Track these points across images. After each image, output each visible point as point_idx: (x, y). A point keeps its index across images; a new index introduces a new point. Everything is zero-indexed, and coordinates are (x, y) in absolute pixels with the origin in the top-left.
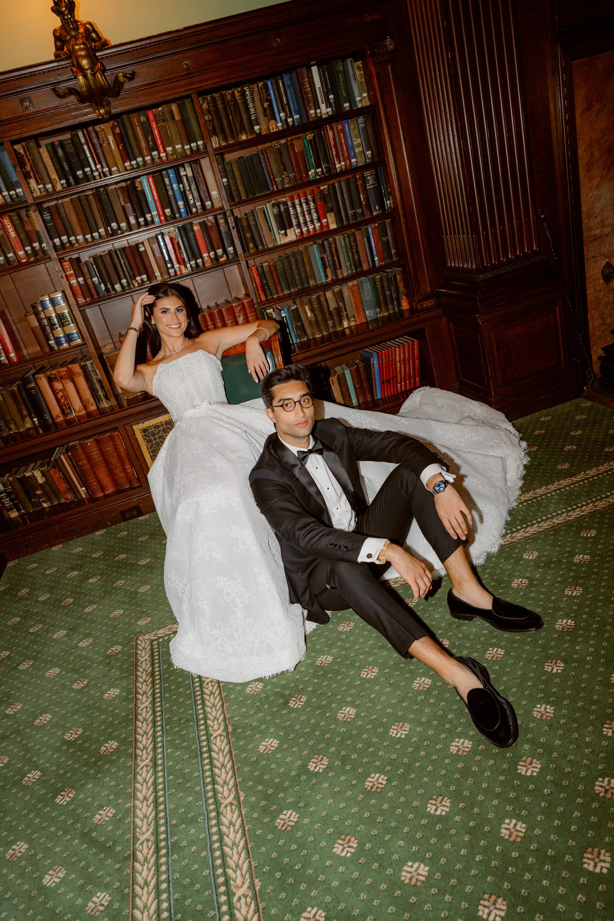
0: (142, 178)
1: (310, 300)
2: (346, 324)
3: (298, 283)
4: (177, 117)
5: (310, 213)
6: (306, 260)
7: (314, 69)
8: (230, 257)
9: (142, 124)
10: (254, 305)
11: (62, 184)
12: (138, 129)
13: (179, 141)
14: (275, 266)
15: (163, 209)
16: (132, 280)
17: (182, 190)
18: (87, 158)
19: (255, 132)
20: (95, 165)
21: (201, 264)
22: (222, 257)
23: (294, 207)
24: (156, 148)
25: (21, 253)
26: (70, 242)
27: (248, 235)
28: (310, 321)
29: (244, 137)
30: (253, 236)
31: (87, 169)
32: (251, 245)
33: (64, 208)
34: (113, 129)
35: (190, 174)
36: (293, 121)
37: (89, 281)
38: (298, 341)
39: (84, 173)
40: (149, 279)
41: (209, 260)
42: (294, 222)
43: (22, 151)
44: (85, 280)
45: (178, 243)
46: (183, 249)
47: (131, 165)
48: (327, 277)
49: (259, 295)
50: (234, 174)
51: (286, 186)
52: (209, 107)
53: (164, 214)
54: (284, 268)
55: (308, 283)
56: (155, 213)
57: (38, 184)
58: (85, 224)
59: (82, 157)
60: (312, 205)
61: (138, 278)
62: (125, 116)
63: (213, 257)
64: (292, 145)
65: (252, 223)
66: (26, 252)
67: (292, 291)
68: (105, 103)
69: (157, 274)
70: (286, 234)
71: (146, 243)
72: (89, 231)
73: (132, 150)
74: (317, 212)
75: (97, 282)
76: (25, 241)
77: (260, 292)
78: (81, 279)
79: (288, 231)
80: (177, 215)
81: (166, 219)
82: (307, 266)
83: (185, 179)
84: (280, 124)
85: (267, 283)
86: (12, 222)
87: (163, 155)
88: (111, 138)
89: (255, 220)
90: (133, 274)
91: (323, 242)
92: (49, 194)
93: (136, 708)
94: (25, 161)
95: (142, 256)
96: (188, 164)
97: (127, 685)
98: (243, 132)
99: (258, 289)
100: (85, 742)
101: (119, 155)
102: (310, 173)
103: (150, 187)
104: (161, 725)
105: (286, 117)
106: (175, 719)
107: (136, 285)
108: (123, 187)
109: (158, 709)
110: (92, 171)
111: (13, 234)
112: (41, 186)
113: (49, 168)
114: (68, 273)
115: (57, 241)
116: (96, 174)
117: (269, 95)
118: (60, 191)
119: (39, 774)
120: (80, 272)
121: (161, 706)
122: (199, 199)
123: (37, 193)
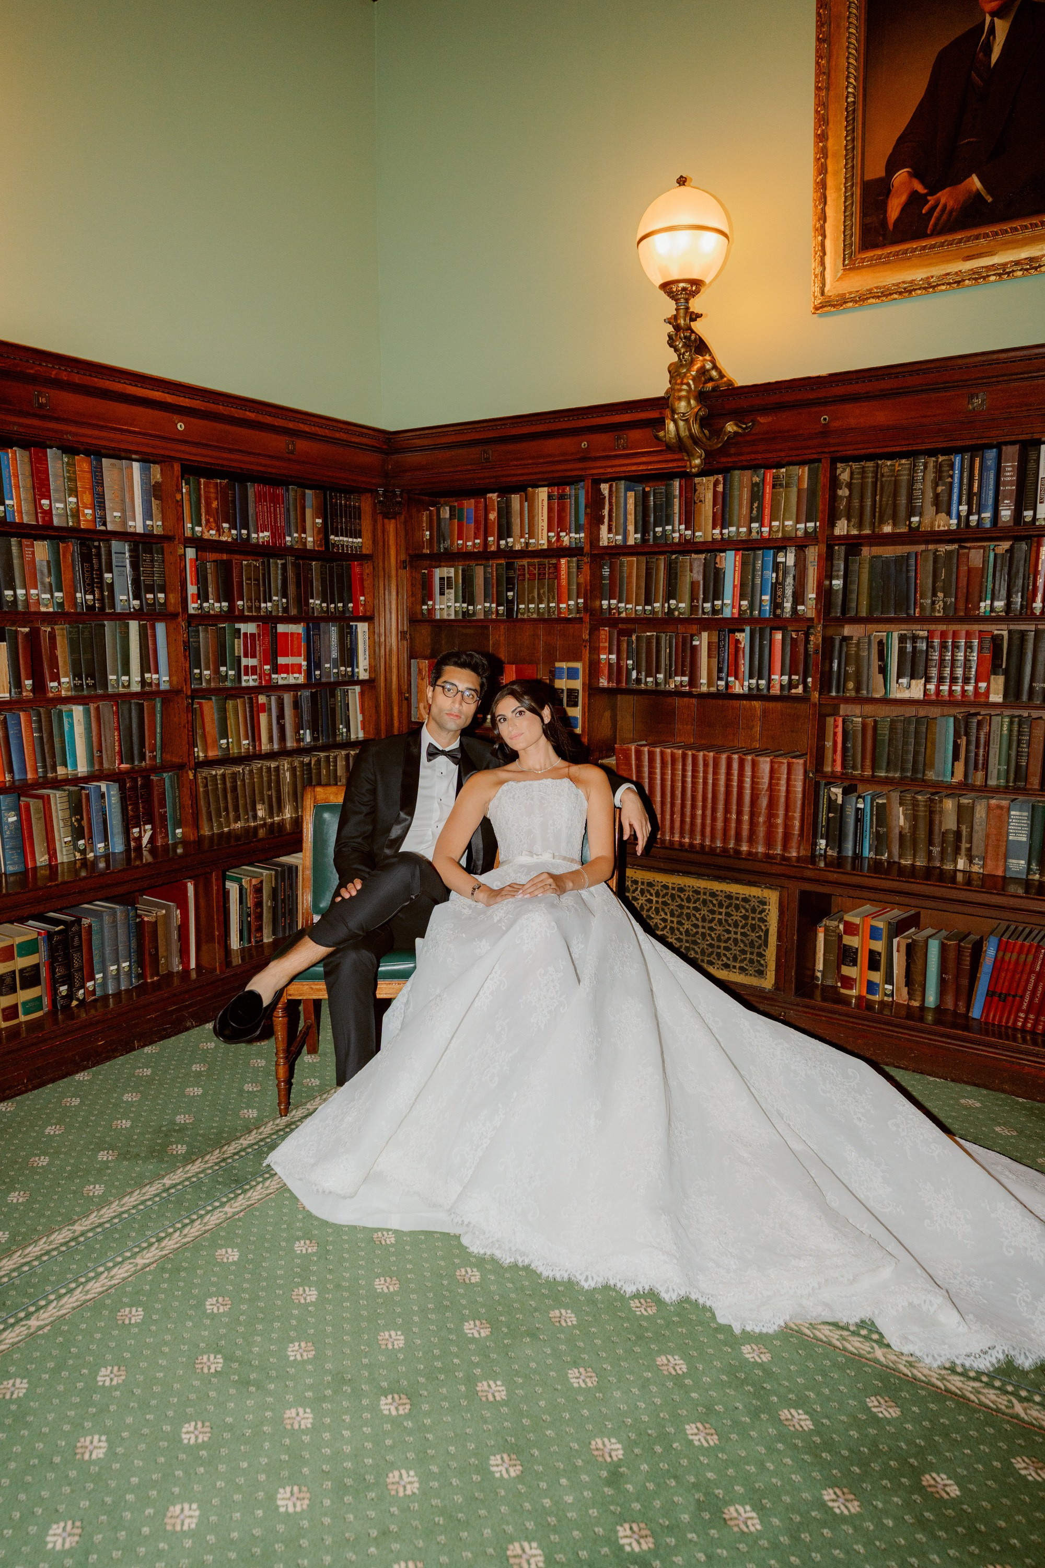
0: (728, 552)
1: (911, 801)
2: (961, 864)
3: (907, 766)
4: (805, 484)
5: (960, 666)
6: (929, 736)
7: (1044, 451)
8: (807, 691)
9: (753, 485)
11: (636, 539)
12: (746, 490)
13: (793, 516)
14: (875, 728)
15: (742, 597)
16: (670, 677)
17: (774, 581)
18: (674, 513)
19: (911, 525)
20: (680, 524)
21: (763, 687)
22: (797, 687)
24: (760, 519)
25: (563, 606)
26: (618, 608)
27: (851, 669)
28: (902, 833)
29: (888, 529)
30: (858, 673)
31: (669, 528)
32: (851, 685)
33: (628, 566)
34: (716, 484)
35: (790, 562)
36: (979, 521)
37: (623, 663)
38: (872, 855)
39: (664, 531)
40: (691, 684)
41: (778, 687)
42: (933, 671)
43: (606, 492)
44: (618, 659)
45: (744, 649)
46: (747, 659)
47: (722, 534)
48: (954, 773)
49: (834, 761)
50: (859, 577)
51: (938, 613)
52: (851, 478)
53: (740, 606)
54: (888, 735)
55: (925, 772)
56: (728, 601)
57: (610, 531)
58: (643, 591)
59: (670, 512)
60: (969, 653)
61: (678, 679)
63: (784, 683)
65: (863, 654)
66: (569, 605)
67: (893, 775)
69: (704, 681)
70: (909, 686)
72: (643, 602)
73: (729, 515)
75: (630, 667)
76: (574, 594)
77: (837, 758)
78: (614, 657)
79: (915, 682)
80: (757, 612)
82: (928, 745)
83: (782, 566)
84: (954, 521)
85: (853, 749)
86: (569, 567)
87: (766, 530)
88: (710, 496)
90: (675, 671)
91: (966, 717)
92: (617, 547)
93: (238, 1138)
94: (604, 504)
95: (694, 650)
96: (793, 549)
97: (266, 1117)
98: (890, 521)
99: (835, 751)
100: (178, 1131)
101: (711, 518)
102: (982, 604)
103: (735, 566)
104: (221, 1167)
105: (970, 513)
106: (235, 1172)
107: (673, 686)
108: (700, 559)
109: (243, 1154)
110: (673, 531)
111: (564, 582)
112: (611, 536)
113: (629, 517)
114: (601, 645)
115: (605, 603)
116: (676, 535)
117: (952, 477)
118: (631, 546)
119: (128, 1126)
120: (615, 648)
121: (248, 1153)
122: (791, 599)
123: (604, 542)
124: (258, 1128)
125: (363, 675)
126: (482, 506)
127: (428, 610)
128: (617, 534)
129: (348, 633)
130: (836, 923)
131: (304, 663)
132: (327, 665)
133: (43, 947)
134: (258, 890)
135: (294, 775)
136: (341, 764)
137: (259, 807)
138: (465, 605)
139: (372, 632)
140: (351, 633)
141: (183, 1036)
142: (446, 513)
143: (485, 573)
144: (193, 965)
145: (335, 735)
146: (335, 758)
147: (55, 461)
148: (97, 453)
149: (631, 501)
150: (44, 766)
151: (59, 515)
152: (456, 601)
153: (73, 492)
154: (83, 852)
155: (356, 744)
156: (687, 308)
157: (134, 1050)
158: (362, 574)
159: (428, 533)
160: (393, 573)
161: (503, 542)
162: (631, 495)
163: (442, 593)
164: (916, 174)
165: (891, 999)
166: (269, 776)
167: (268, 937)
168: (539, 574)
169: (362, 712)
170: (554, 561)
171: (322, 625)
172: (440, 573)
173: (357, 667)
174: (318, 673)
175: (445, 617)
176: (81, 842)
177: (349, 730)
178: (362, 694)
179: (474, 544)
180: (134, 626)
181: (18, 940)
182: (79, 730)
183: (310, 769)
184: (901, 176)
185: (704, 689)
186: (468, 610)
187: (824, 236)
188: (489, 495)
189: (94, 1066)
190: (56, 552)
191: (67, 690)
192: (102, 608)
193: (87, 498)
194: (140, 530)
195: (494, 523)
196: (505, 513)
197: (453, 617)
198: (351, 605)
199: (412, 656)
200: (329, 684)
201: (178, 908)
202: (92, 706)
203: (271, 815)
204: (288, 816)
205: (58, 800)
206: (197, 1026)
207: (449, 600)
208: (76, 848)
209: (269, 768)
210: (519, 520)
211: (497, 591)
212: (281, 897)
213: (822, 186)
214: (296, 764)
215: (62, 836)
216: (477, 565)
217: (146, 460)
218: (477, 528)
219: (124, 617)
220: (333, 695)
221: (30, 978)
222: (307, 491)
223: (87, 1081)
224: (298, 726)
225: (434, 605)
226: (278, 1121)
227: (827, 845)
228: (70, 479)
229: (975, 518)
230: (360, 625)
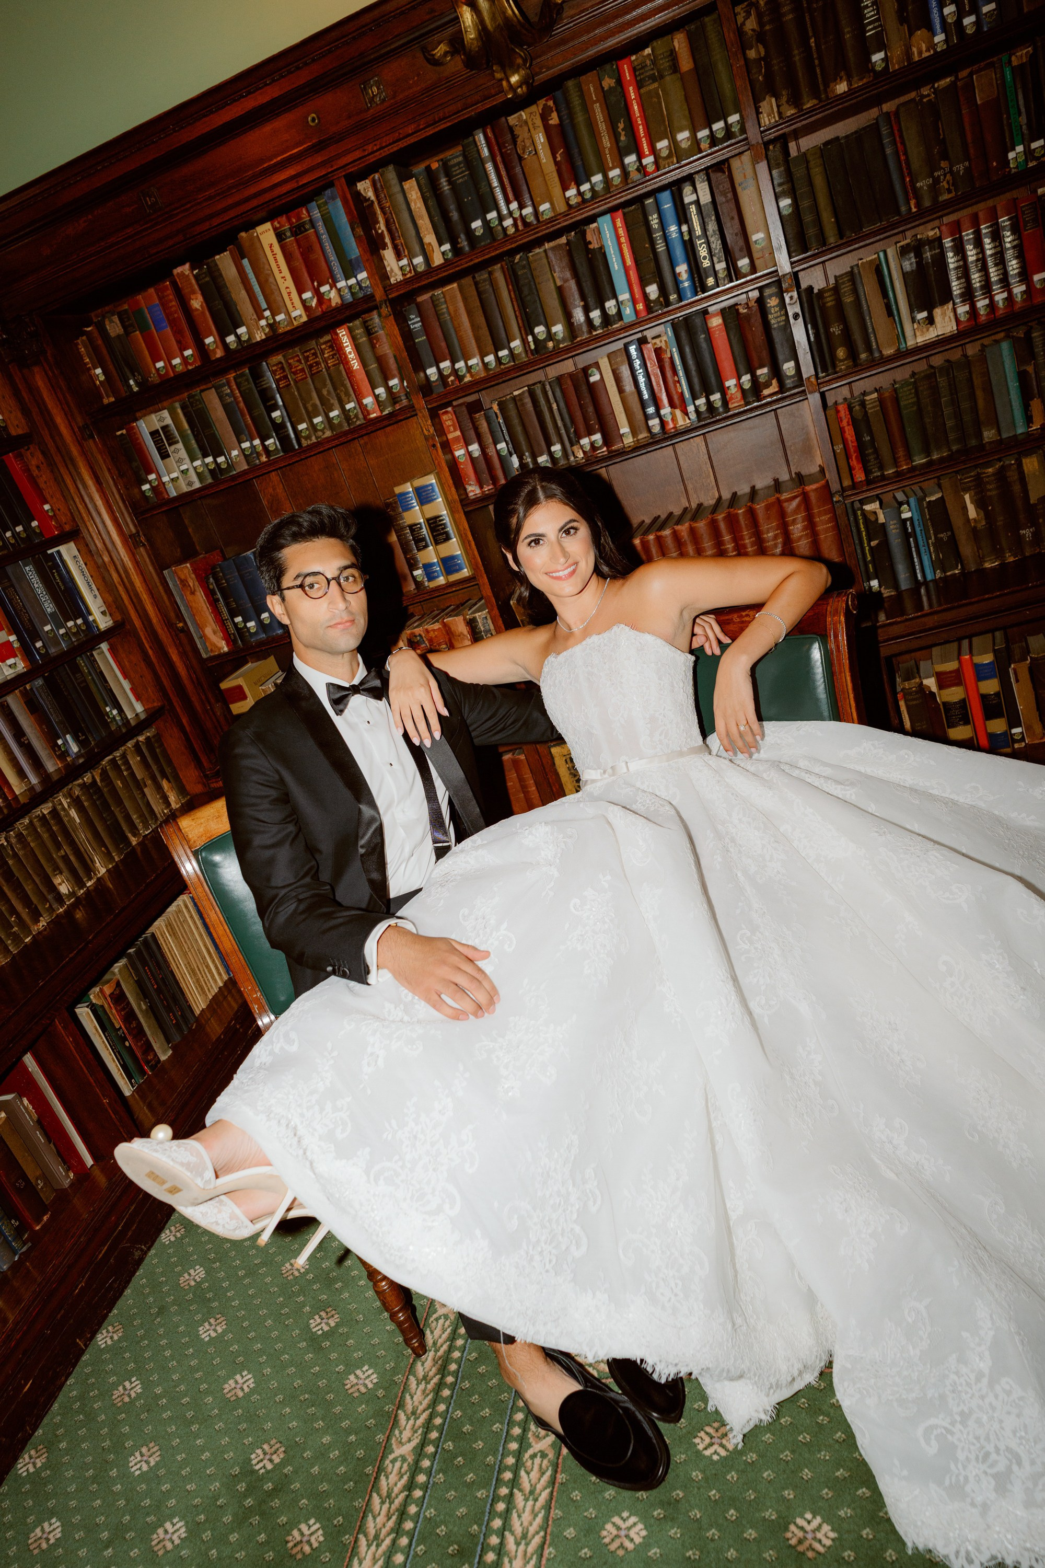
0: (599, 219)
1: (978, 479)
3: (952, 436)
4: (686, 64)
5: (1001, 261)
6: (977, 381)
8: (789, 383)
9: (605, 95)
10: (831, 495)
11: (443, 253)
12: (597, 106)
13: (685, 122)
14: (896, 400)
15: (643, 284)
16: (572, 445)
17: (686, 238)
18: (492, 189)
19: (873, 70)
20: (508, 202)
21: (718, 404)
22: (767, 385)
23: (960, 250)
24: (635, 148)
25: (368, 401)
26: (455, 372)
27: (836, 330)
28: (974, 530)
29: (842, 87)
30: (847, 332)
31: (492, 215)
32: (841, 353)
33: (446, 302)
34: (544, 117)
35: (705, 198)
36: (978, 23)
37: (491, 451)
38: (939, 574)
39: (486, 223)
40: (607, 441)
41: (739, 395)
42: (956, 287)
43: (370, 194)
44: (483, 448)
45: (672, 358)
46: (681, 373)
47: (580, 193)
48: (1029, 420)
49: (851, 469)
50: (811, 184)
51: (945, 197)
52: (761, 23)
53: (645, 296)
54: (918, 403)
55: (980, 435)
56: (624, 296)
57: (399, 257)
58: (485, 331)
59: (484, 188)
60: (1008, 238)
61: (585, 441)
62: (570, 84)
63: (747, 386)
64: (970, 87)
65: (848, 299)
66: (377, 397)
67: (935, 457)
68: (519, 61)
69: (625, 429)
70: (930, 321)
71: (604, 364)
72: (491, 348)
73: (582, 160)
74: (1020, 256)
75: (505, 452)
76: (378, 377)
77: (854, 462)
78: (475, 448)
79: (937, 312)
80: (673, 297)
81: (649, 308)
82: (979, 394)
83: (693, 209)
84: (939, 38)
85: (873, 440)
86: (354, 339)
87: (648, 160)
88: (540, 140)
89: (855, 291)
90: (576, 432)
91: (1028, 334)
92: (418, 276)
93: (387, 1448)
94: (375, 214)
95: (595, 393)
96: (703, 176)
97: (395, 1371)
98: (842, 73)
99: (848, 457)
100: (276, 1491)
101: (555, 174)
102: (1011, 155)
103: (618, 237)
104: (411, 1534)
105: (960, 14)
106: (442, 1530)
107: (580, 455)
108: (559, 246)
109: (422, 1478)
110: (501, 218)
111: (355, 365)
112: (404, 262)
113: (420, 222)
114: (450, 436)
115: (432, 372)
116: (508, 222)
118: (440, 267)
119: (183, 1532)
120: (472, 433)
121: (429, 1473)
122: (722, 254)
123: (396, 276)
124: (401, 1405)
125: (103, 622)
126: (170, 294)
127: (153, 489)
128: (412, 256)
129: (51, 568)
130: (917, 680)
131: (13, 638)
132: (47, 628)
134: (119, 998)
135: (81, 809)
136: (134, 761)
137: (57, 880)
138: (209, 459)
139: (88, 553)
140: (56, 566)
141: (141, 1278)
142: (114, 328)
143: (221, 398)
144: (89, 1161)
145: (106, 725)
146: (124, 756)
149: (414, 196)
152: (193, 459)
155: (142, 726)
157: (82, 1352)
158: (27, 470)
159: (99, 371)
160: (75, 451)
161: (231, 339)
162: (410, 185)
163: (164, 456)
165: (1023, 744)
166: (49, 830)
167: (164, 1052)
168: (311, 366)
169: (126, 676)
170: (327, 337)
171: (9, 569)
172: (145, 426)
173: (90, 613)
174: (39, 644)
175: (185, 489)
177: (121, 711)
178: (112, 650)
179: (185, 359)
183: (98, 790)
185: (629, 440)
186: (218, 465)
188: (178, 270)
189: (35, 1429)
195: (203, 313)
196: (214, 289)
197: (197, 485)
198: (35, 524)
199: (161, 565)
200: (63, 655)
201: (21, 1095)
203: (80, 883)
204: (103, 871)
206: (149, 1249)
207: (180, 461)
209: (43, 818)
210: (243, 292)
211: (252, 419)
212: (152, 987)
214: (77, 792)
216: (202, 391)
218: (178, 332)
220: (76, 669)
223: (45, 1467)
224: (51, 737)
225: (159, 477)
226: (420, 1370)
227: (880, 586)
229: (968, 21)
230: (63, 549)
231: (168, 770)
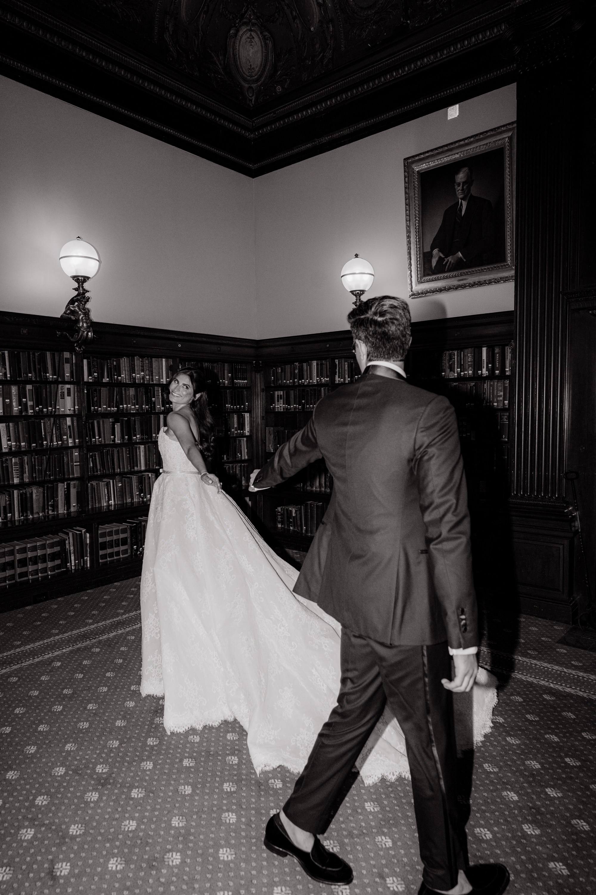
7: (484, 350)
43: (337, 363)
57: (339, 377)
84: (456, 375)
86: (325, 391)
94: (337, 367)
105: (461, 371)
112: (339, 379)
113: (346, 372)
117: (454, 358)
123: (337, 382)
125: (247, 434)
126: (292, 367)
127: (273, 408)
128: (342, 378)
132: (233, 430)
133: (129, 531)
138: (287, 406)
139: (251, 417)
140: (242, 417)
142: (279, 370)
143: (294, 393)
145: (236, 458)
146: (236, 466)
147: (137, 362)
148: (151, 357)
149: (346, 366)
150: (130, 467)
151: (138, 379)
152: (283, 404)
153: (143, 371)
154: (143, 498)
155: (245, 461)
156: (360, 299)
158: (247, 394)
159: (273, 378)
160: (259, 393)
161: (300, 381)
162: (346, 363)
163: (278, 401)
164: (440, 251)
168: (314, 394)
169: (247, 448)
170: (319, 389)
171: (231, 414)
172: (277, 393)
173: (245, 430)
174: (229, 433)
175: (279, 410)
176: (142, 494)
178: (247, 441)
179: (290, 382)
180: (162, 417)
181: (121, 528)
182: (142, 454)
184: (435, 251)
186: (288, 408)
187: (411, 271)
188: (295, 363)
190: (136, 391)
191: (139, 440)
192: (151, 411)
193: (147, 372)
194: (165, 383)
195: (297, 374)
196: (301, 370)
197: (282, 410)
198: (242, 406)
199: (267, 425)
200: (234, 437)
202: (147, 446)
205: (134, 479)
207: (281, 404)
208: (140, 497)
210: (306, 373)
211: (299, 400)
213: (409, 253)
215: (136, 492)
216: (291, 390)
217: (167, 358)
218: (291, 376)
219: (158, 414)
220: (235, 442)
221: (124, 542)
222: (226, 365)
225: (275, 406)
228: (142, 366)
229: (462, 373)
230: (246, 414)
231: (246, 475)
